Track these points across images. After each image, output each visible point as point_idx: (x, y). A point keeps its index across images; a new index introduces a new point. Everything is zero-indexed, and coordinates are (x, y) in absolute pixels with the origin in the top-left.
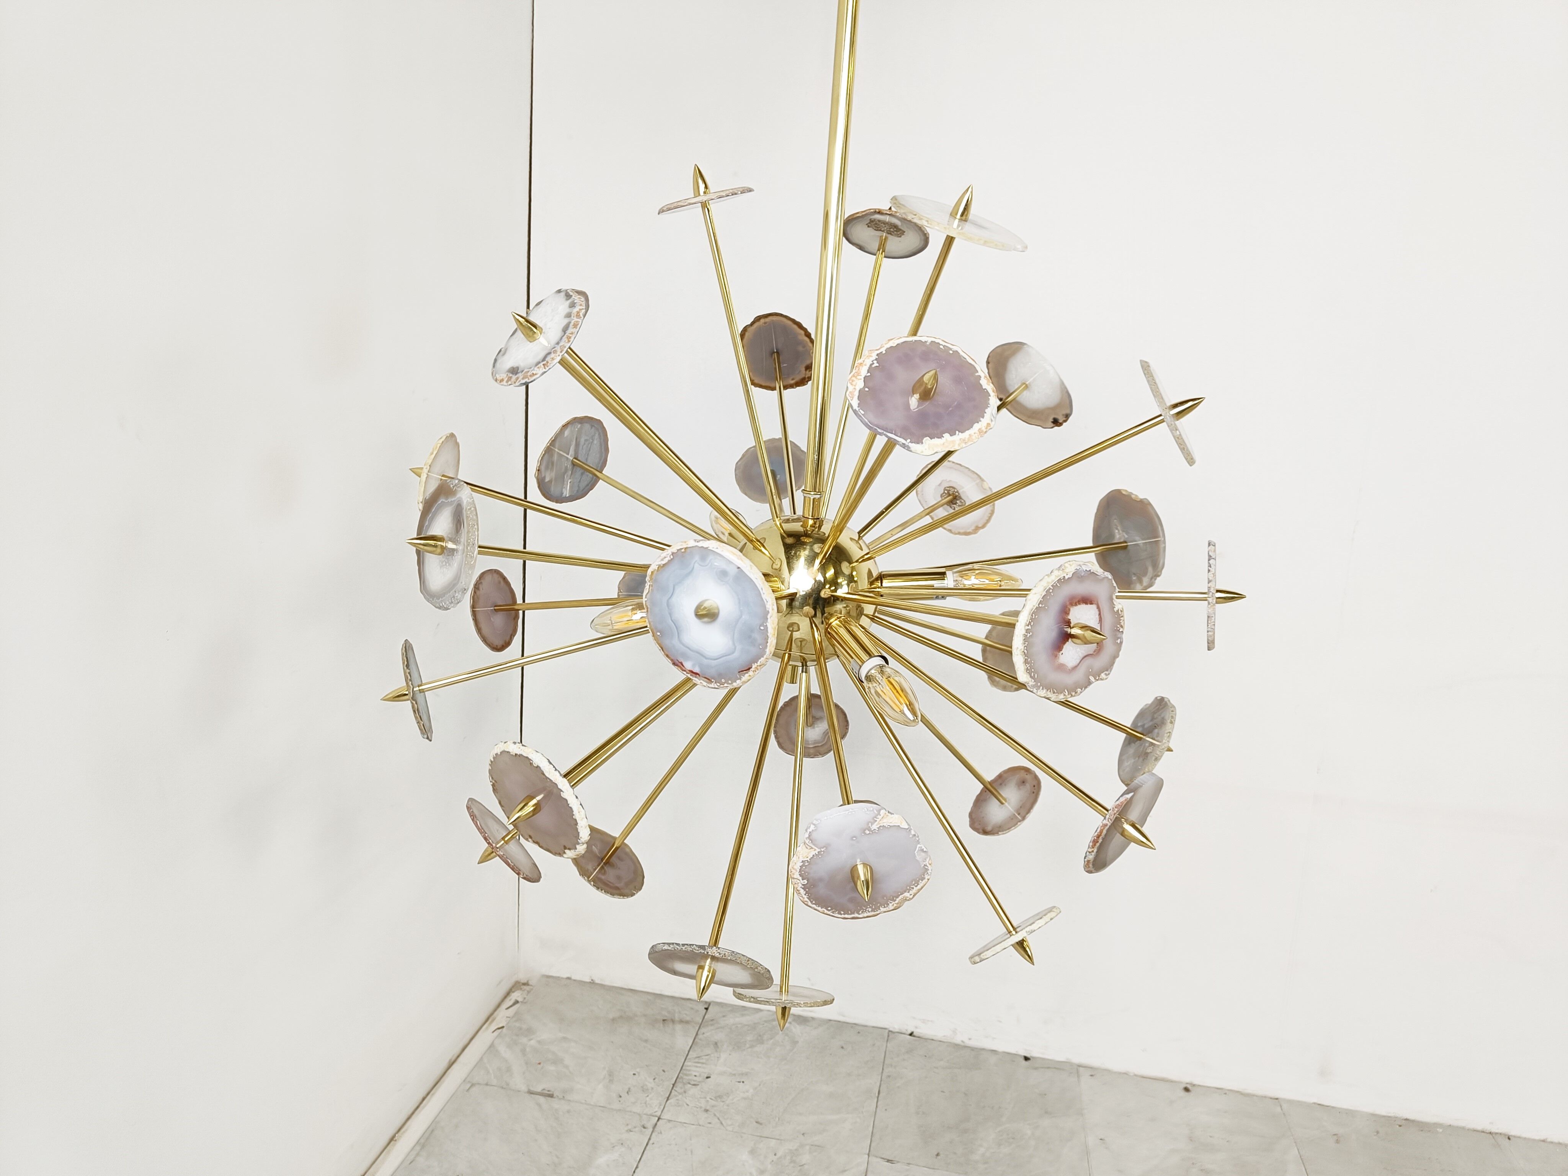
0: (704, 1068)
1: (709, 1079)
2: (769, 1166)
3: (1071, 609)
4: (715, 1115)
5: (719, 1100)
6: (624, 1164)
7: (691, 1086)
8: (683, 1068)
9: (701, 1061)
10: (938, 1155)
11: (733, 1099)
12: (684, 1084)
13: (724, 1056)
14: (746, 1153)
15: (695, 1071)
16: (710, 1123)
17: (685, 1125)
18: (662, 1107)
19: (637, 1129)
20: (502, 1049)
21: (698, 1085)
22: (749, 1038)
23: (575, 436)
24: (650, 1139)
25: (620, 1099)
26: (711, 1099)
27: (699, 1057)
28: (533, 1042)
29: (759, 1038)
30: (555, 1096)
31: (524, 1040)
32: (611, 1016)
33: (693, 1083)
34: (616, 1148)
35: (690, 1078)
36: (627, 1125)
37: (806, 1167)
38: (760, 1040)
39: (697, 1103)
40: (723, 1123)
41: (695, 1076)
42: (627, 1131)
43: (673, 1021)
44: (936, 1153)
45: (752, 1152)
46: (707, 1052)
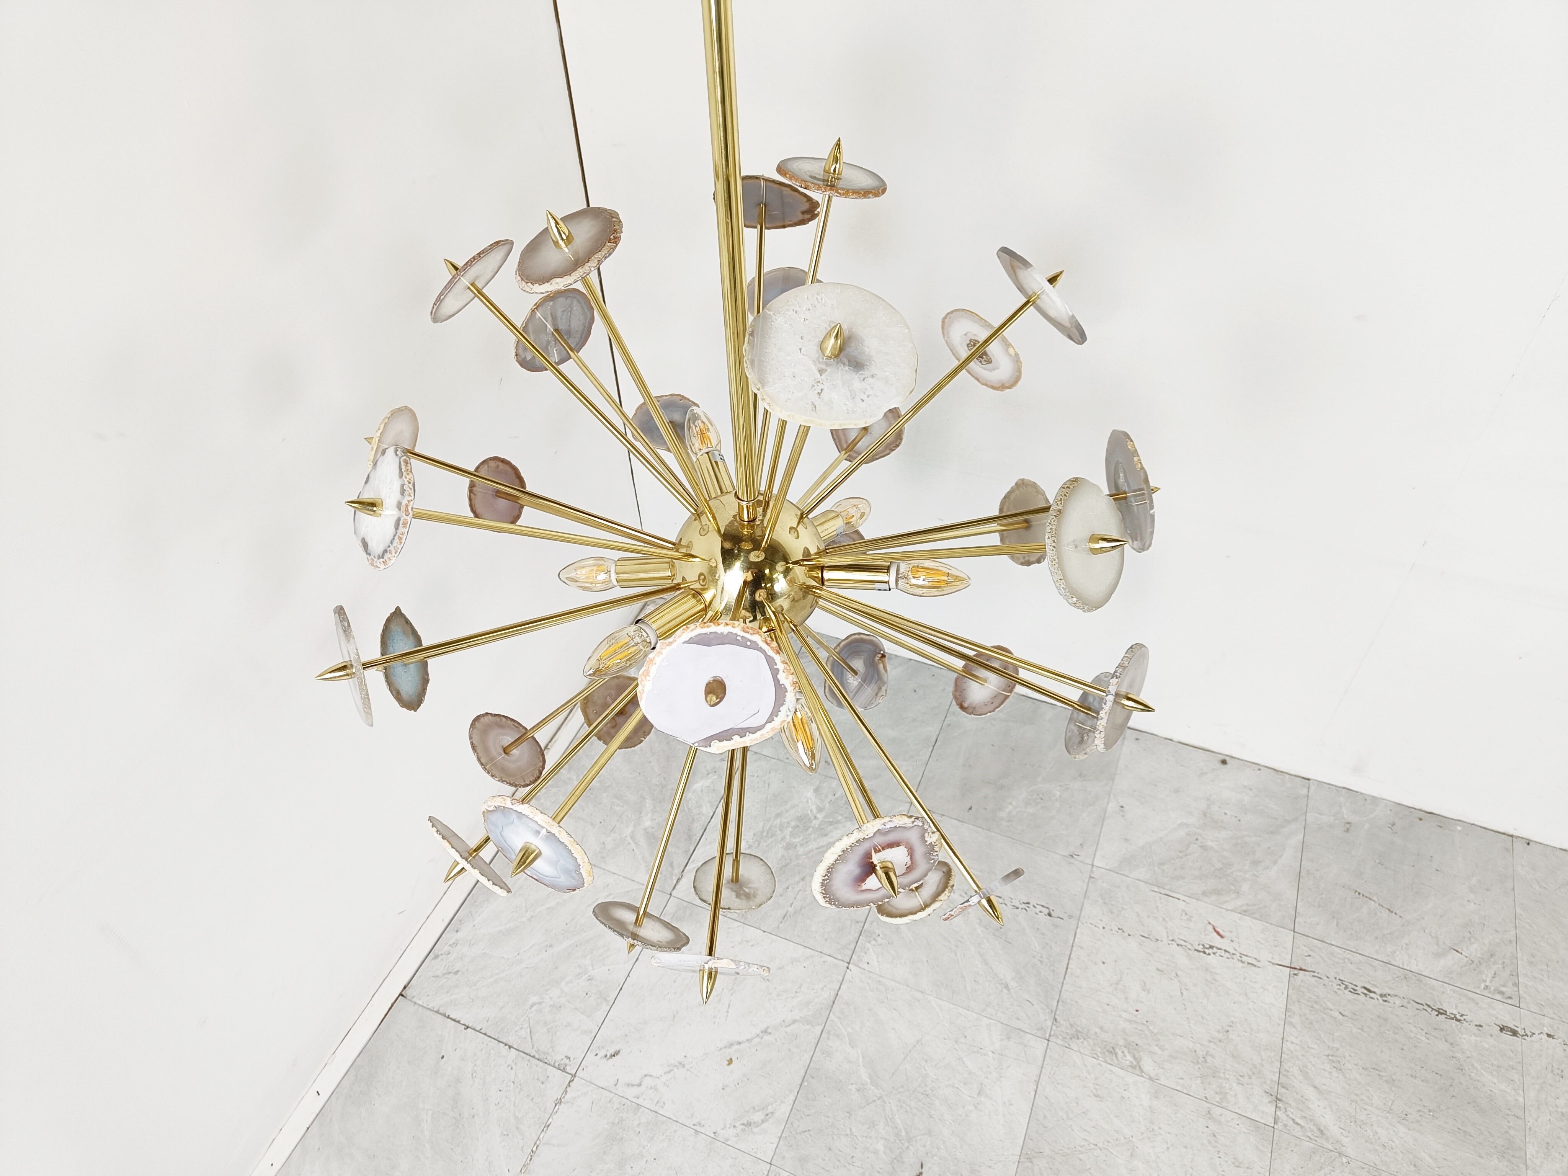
2: (827, 805)
3: (874, 855)
6: (714, 790)
10: (970, 809)
14: (812, 791)
16: (788, 759)
17: (768, 758)
23: (549, 314)
34: (710, 775)
42: (721, 760)
44: (969, 807)
45: (817, 791)
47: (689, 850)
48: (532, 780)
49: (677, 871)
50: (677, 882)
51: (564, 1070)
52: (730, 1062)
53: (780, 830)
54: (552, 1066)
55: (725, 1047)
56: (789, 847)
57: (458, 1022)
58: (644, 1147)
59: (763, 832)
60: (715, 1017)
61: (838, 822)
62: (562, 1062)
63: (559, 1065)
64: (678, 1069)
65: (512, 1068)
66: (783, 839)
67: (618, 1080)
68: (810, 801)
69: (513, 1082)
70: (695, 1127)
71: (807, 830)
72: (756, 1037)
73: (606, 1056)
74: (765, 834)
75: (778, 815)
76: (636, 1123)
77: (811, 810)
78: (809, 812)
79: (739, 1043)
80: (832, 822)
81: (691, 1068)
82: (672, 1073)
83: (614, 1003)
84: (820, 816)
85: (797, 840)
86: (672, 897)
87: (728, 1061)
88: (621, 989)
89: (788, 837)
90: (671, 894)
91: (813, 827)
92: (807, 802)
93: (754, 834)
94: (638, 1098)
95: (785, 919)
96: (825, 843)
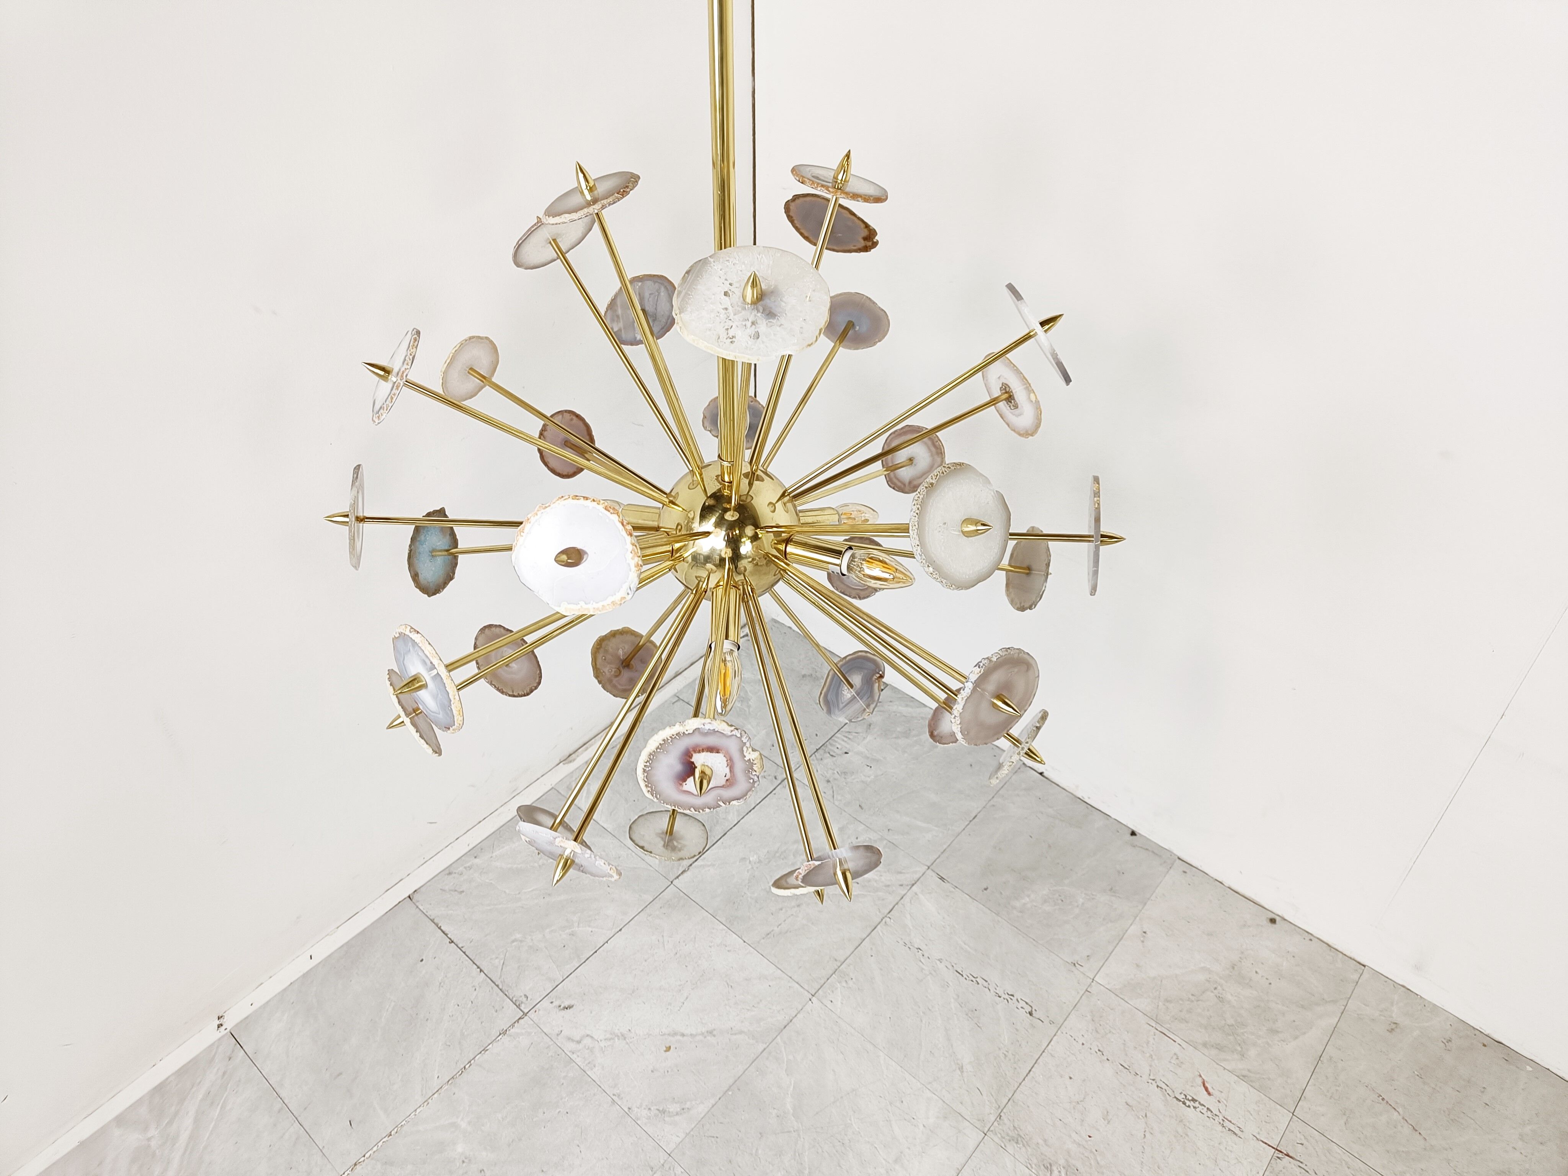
0: (848, 743)
1: (846, 755)
3: (694, 755)
4: (832, 787)
5: (843, 776)
7: (829, 755)
8: (833, 738)
9: (849, 736)
10: (986, 889)
11: (854, 779)
12: (825, 752)
13: (869, 738)
15: (839, 744)
18: (798, 766)
19: (770, 777)
21: (835, 757)
22: (899, 729)
24: (775, 789)
25: (772, 748)
27: (850, 732)
29: (908, 732)
32: (803, 673)
33: (831, 753)
35: (832, 748)
38: (906, 734)
39: (825, 772)
40: (835, 796)
41: (838, 748)
44: (986, 887)
46: (859, 730)
48: (520, 694)
50: (682, 873)
51: (518, 1007)
52: (668, 1049)
53: (794, 855)
54: (509, 999)
55: (669, 1035)
57: (446, 935)
58: (561, 1099)
59: (777, 852)
60: (670, 1004)
62: (521, 999)
63: (516, 1000)
64: (619, 1039)
65: (475, 990)
67: (561, 1031)
69: (472, 1002)
70: (614, 1097)
72: (700, 1035)
73: (560, 1006)
74: (778, 855)
76: (563, 1074)
79: (683, 1035)
81: (631, 1042)
82: (612, 1041)
83: (585, 962)
86: (672, 885)
87: (666, 1047)
88: (596, 952)
90: (672, 882)
93: (768, 852)
94: (573, 1053)
95: (769, 936)
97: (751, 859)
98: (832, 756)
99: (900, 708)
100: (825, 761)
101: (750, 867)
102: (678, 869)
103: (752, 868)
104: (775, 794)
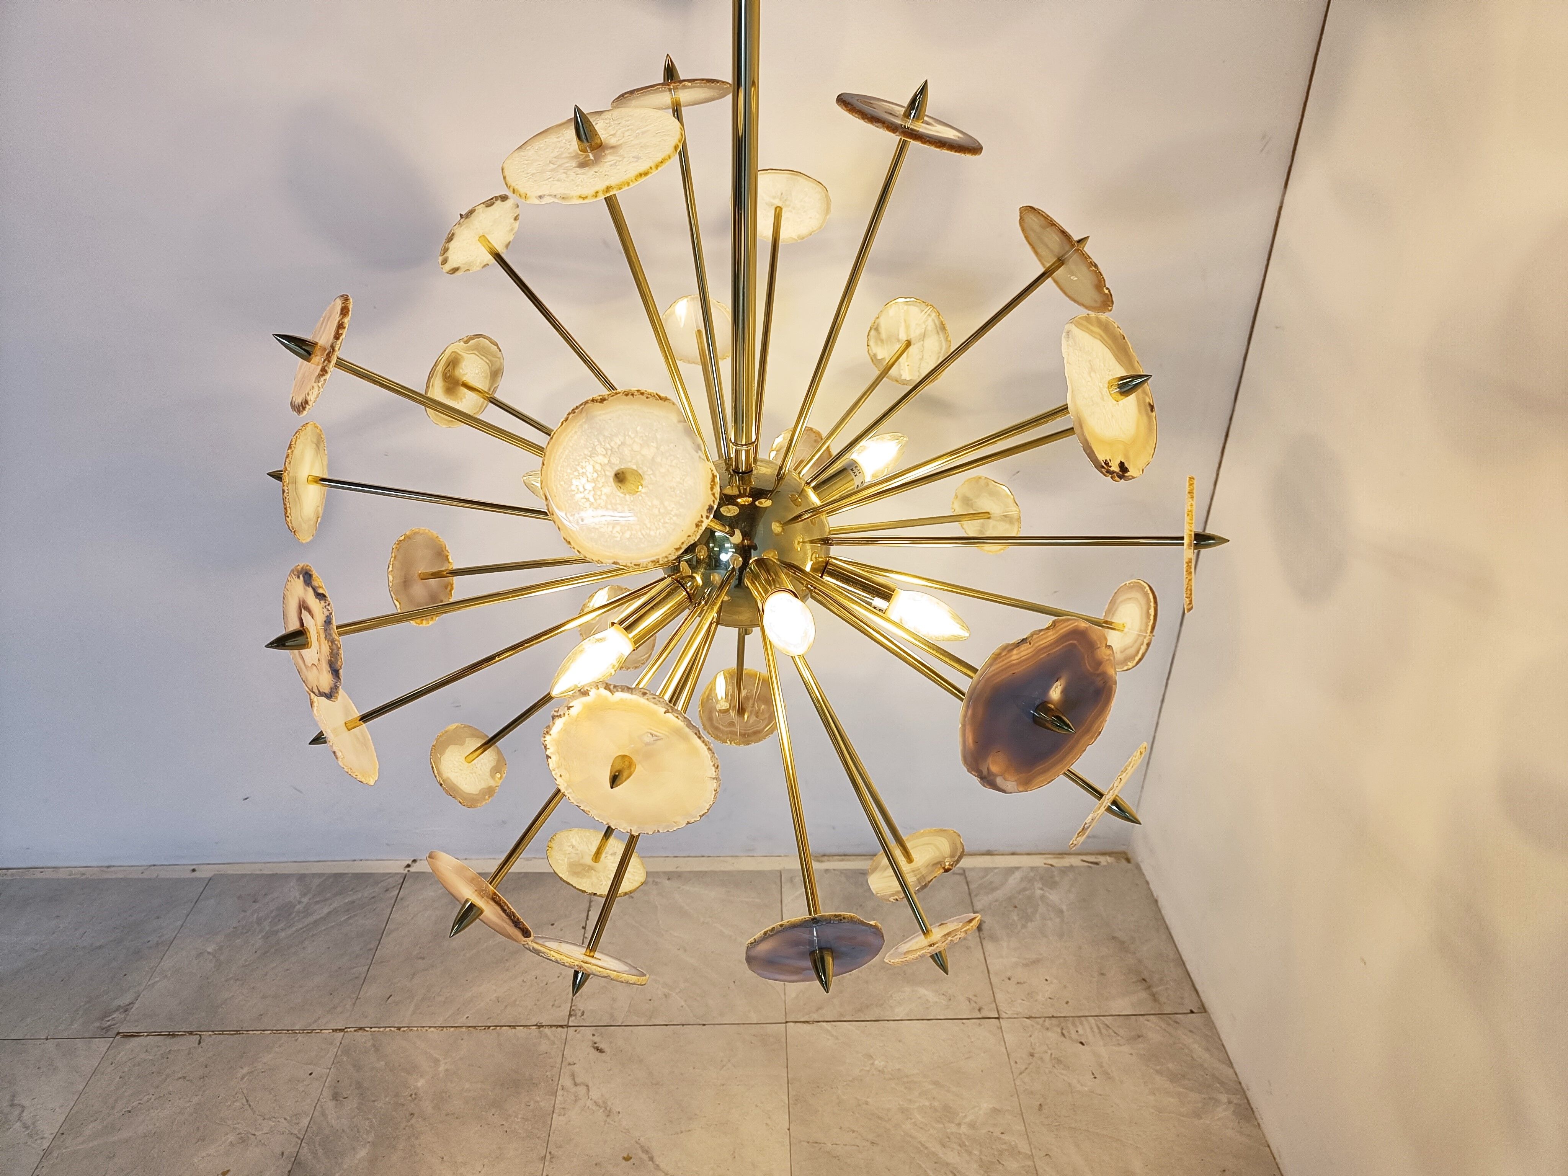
0: (1094, 1036)
1: (1080, 1045)
2: (983, 1131)
4: (1030, 1064)
5: (1054, 1062)
6: (926, 1008)
7: (1059, 1030)
8: (1082, 1018)
9: (1103, 1030)
11: (1062, 1074)
12: (1059, 1025)
13: (1126, 1049)
14: (991, 1106)
15: (1083, 1029)
16: (1016, 1063)
17: (1002, 1042)
18: (1015, 1016)
19: (975, 1005)
20: (1018, 875)
21: (1065, 1037)
22: (1170, 1066)
24: (966, 1019)
25: (1006, 980)
26: (1051, 1054)
27: (1108, 1026)
28: (1039, 892)
29: (1179, 1076)
30: (981, 933)
31: (1038, 885)
32: (1118, 934)
33: (1065, 1032)
34: (944, 997)
35: (1072, 1028)
36: (976, 996)
37: (1000, 1167)
39: (1037, 1044)
40: (1023, 1074)
41: (1077, 1032)
42: (968, 998)
43: (1149, 987)
45: (995, 1111)
46: (1122, 1032)
47: (844, 1016)
49: (815, 1017)
50: (804, 1022)
51: (570, 1015)
52: (627, 1159)
53: (920, 1094)
54: (572, 1003)
55: (642, 1147)
56: (903, 1110)
57: (587, 919)
58: (515, 1117)
59: (907, 1076)
60: (671, 1122)
61: (970, 1153)
62: (577, 1011)
63: (573, 1010)
64: (604, 1112)
65: (559, 977)
66: (911, 1101)
67: (575, 1064)
68: (976, 1109)
69: (547, 984)
70: (548, 1154)
71: (938, 1122)
72: (664, 1172)
73: (595, 1043)
74: (905, 1080)
75: (936, 1083)
76: (538, 1099)
77: (965, 1116)
78: (961, 1114)
79: (651, 1159)
80: (965, 1146)
81: (609, 1124)
82: (598, 1108)
83: (650, 1026)
84: (964, 1129)
85: (918, 1117)
86: (784, 1025)
87: (628, 1155)
88: (667, 1025)
89: (917, 1105)
90: (787, 1022)
91: (945, 1128)
92: (974, 1107)
93: (899, 1070)
94: (563, 1089)
95: (815, 1145)
96: (933, 1149)
97: (876, 1062)
98: (1063, 1034)
99: (1196, 1046)
100: (1049, 1034)
101: (868, 1069)
102: (803, 1016)
103: (868, 1071)
104: (963, 1023)
